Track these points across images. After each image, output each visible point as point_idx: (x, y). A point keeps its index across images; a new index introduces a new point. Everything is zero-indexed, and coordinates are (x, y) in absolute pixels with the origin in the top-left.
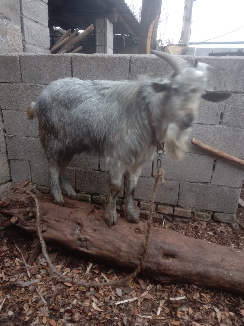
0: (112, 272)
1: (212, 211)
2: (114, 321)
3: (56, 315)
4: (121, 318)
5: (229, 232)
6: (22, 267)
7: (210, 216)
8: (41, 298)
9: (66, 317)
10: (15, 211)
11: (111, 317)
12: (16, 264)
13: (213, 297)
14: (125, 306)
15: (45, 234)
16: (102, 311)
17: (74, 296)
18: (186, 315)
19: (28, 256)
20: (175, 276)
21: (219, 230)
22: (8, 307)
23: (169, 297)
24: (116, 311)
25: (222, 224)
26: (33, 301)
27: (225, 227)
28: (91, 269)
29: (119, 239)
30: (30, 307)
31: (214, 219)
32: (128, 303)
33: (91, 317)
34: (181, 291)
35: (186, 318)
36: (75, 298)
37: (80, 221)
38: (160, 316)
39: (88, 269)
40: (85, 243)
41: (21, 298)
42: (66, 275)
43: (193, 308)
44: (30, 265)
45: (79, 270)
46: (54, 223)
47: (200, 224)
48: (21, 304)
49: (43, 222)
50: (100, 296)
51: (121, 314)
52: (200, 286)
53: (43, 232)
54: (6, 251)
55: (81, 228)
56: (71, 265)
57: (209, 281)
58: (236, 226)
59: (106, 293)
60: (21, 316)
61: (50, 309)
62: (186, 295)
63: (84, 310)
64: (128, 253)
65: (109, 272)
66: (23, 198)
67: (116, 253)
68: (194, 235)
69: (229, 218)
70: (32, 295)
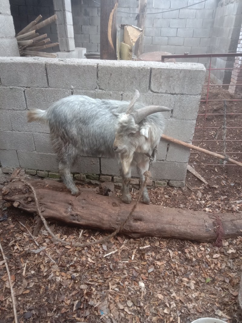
0: (98, 234)
1: (167, 180)
2: (104, 268)
3: (65, 269)
4: (108, 265)
5: (179, 194)
6: (30, 239)
7: (166, 183)
8: (50, 260)
9: (72, 269)
10: (16, 197)
11: (102, 265)
12: (24, 237)
13: (168, 243)
14: (110, 257)
15: (45, 213)
16: (95, 262)
17: (73, 255)
18: (150, 257)
19: (32, 230)
20: (142, 233)
21: (173, 193)
22: (29, 268)
23: (139, 246)
24: (104, 261)
25: (175, 188)
26: (46, 262)
27: (177, 190)
28: (82, 234)
29: (101, 212)
30: (44, 266)
31: (170, 185)
32: (112, 254)
33: (89, 268)
34: (147, 242)
35: (151, 259)
36: (75, 256)
37: (71, 202)
38: (134, 260)
39: (81, 234)
40: (76, 217)
41: (36, 261)
42: (65, 240)
43: (155, 252)
44: (35, 236)
45: (74, 235)
46: (50, 204)
47: (159, 189)
48: (37, 265)
49: (41, 205)
50: (92, 252)
51: (108, 262)
52: (160, 237)
53: (42, 212)
54: (14, 228)
55: (72, 207)
56: (67, 233)
57: (165, 233)
58: (185, 189)
59: (96, 249)
60: (40, 273)
61: (59, 266)
62: (150, 244)
63: (82, 263)
64: (109, 221)
65: (96, 234)
66: (20, 186)
67: (100, 222)
68: (155, 199)
69: (180, 184)
70: (44, 258)
